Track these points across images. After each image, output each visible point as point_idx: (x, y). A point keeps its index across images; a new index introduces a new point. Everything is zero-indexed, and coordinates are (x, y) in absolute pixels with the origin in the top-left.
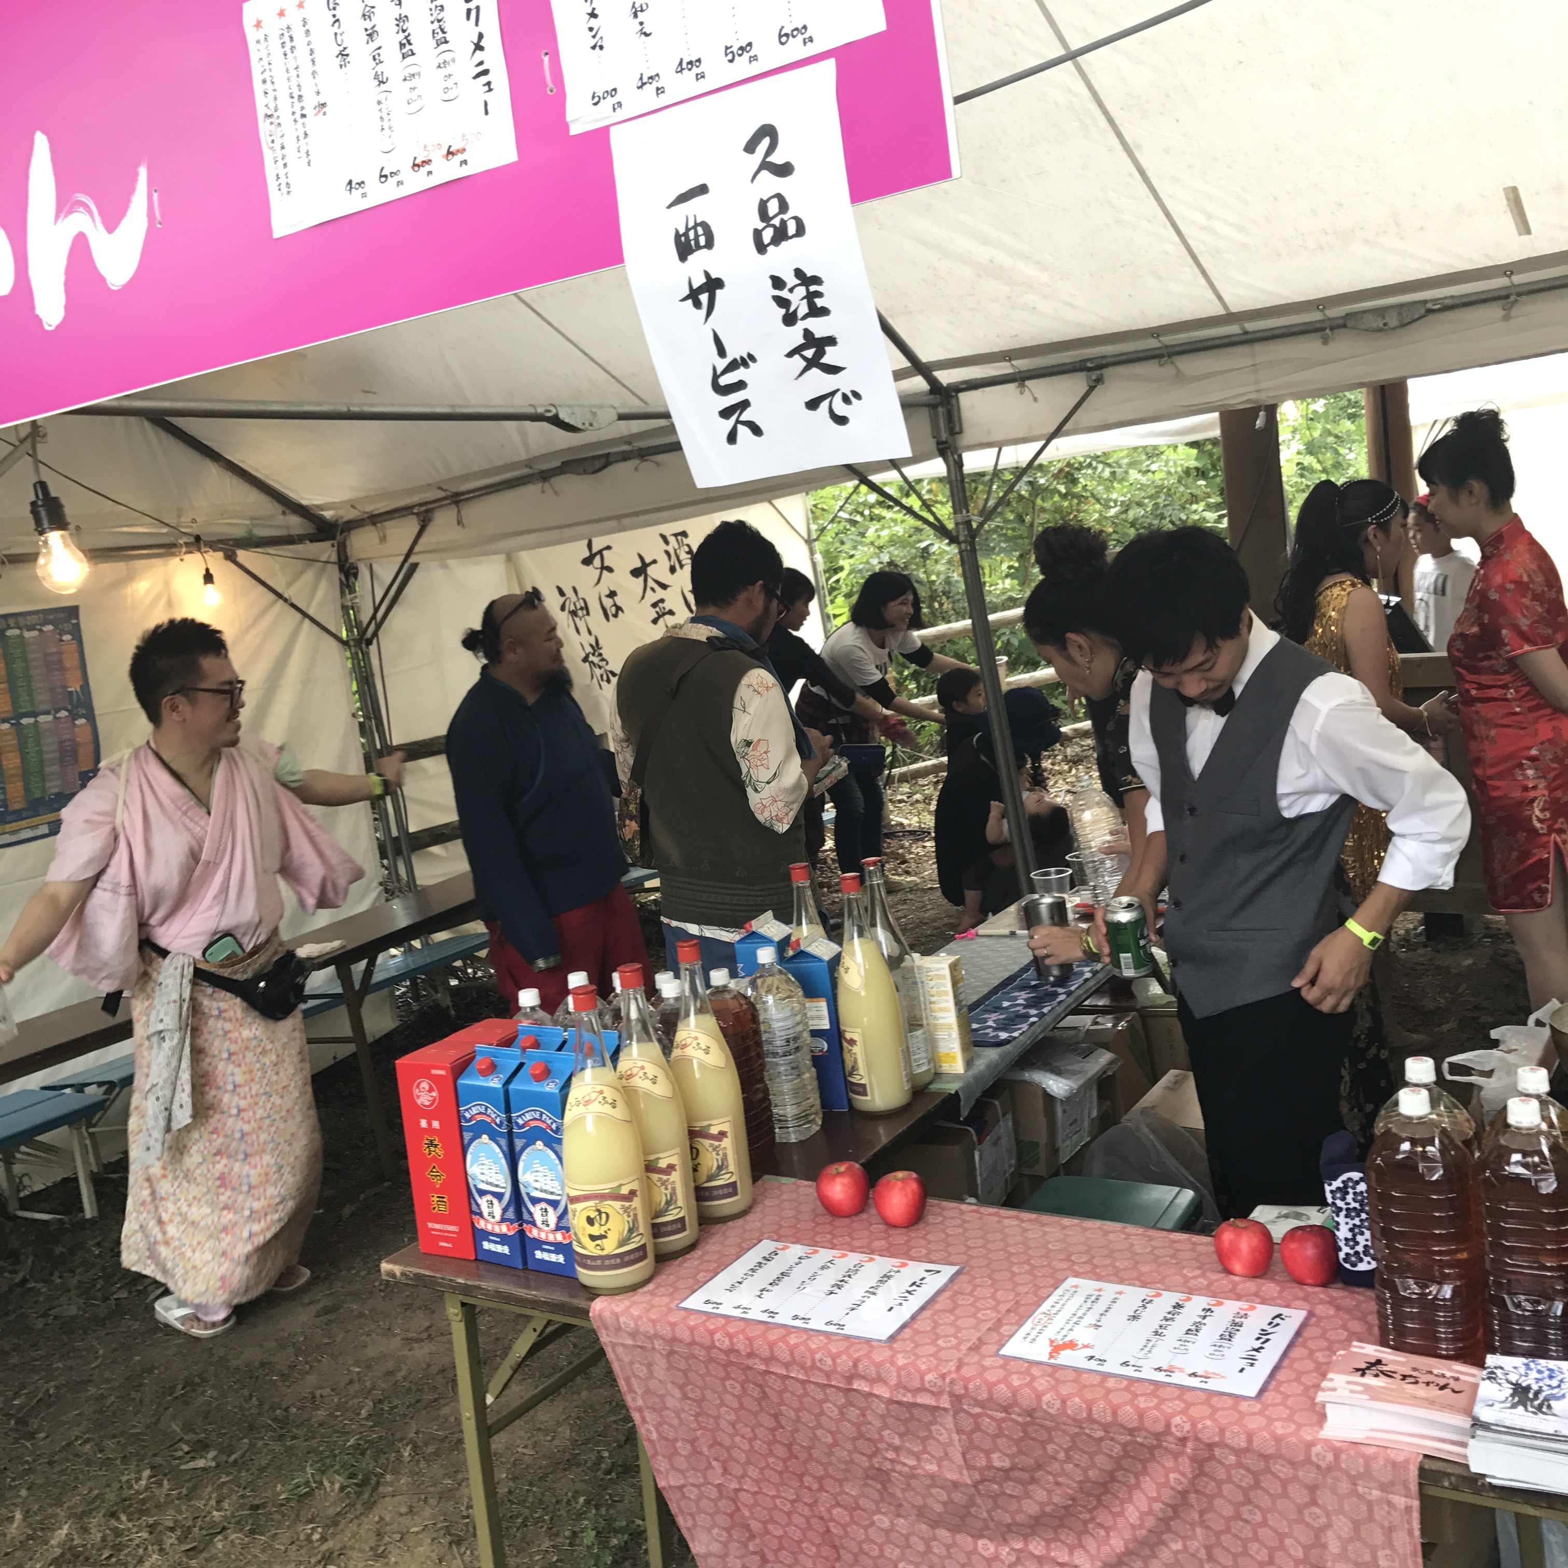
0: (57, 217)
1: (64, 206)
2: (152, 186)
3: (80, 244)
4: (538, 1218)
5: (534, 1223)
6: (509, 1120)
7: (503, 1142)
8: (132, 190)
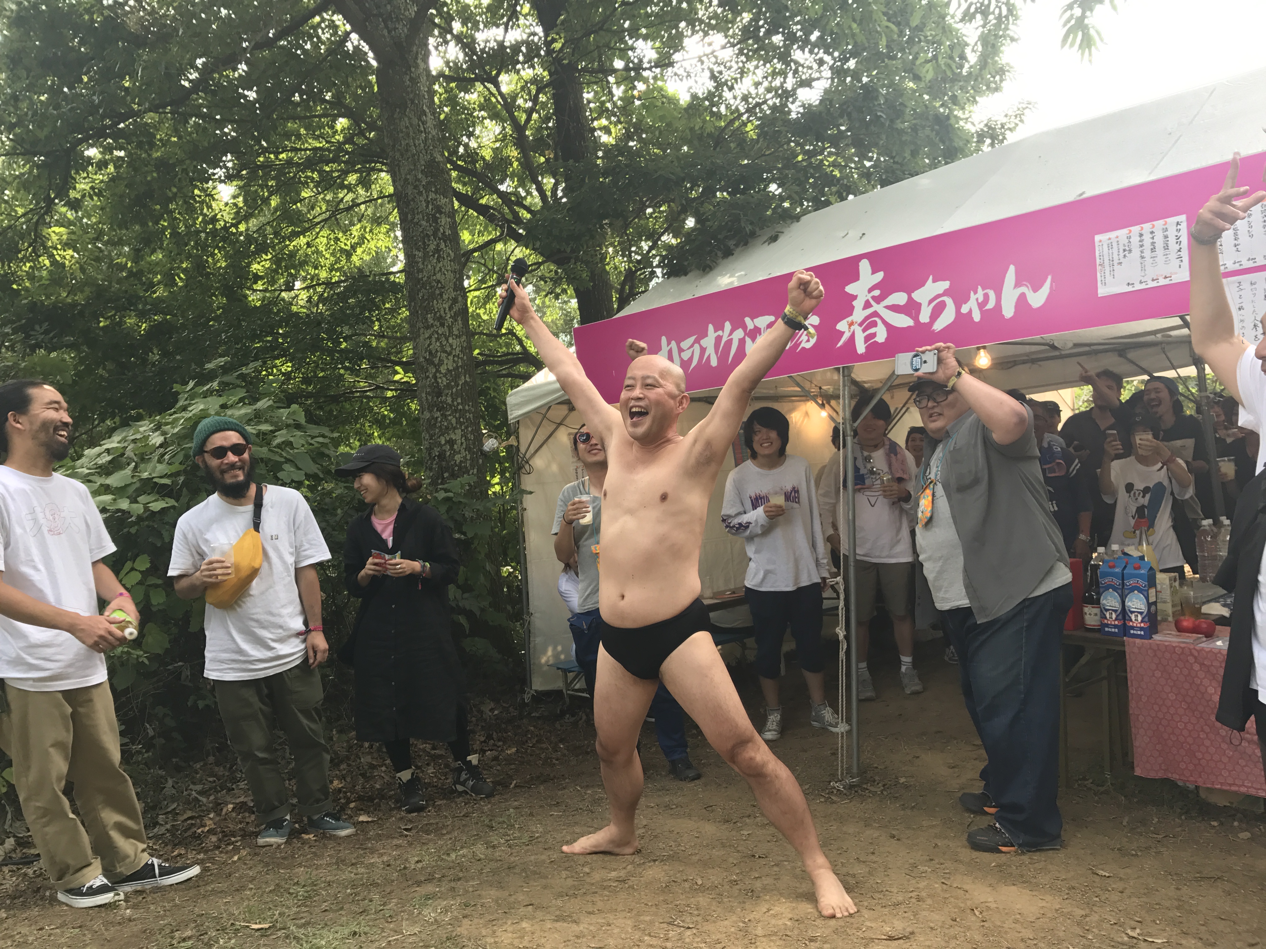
0: (1015, 288)
1: (1018, 284)
2: (1052, 281)
3: (1023, 297)
4: (1133, 618)
5: (1131, 620)
6: (1123, 583)
7: (1120, 591)
8: (1045, 281)
